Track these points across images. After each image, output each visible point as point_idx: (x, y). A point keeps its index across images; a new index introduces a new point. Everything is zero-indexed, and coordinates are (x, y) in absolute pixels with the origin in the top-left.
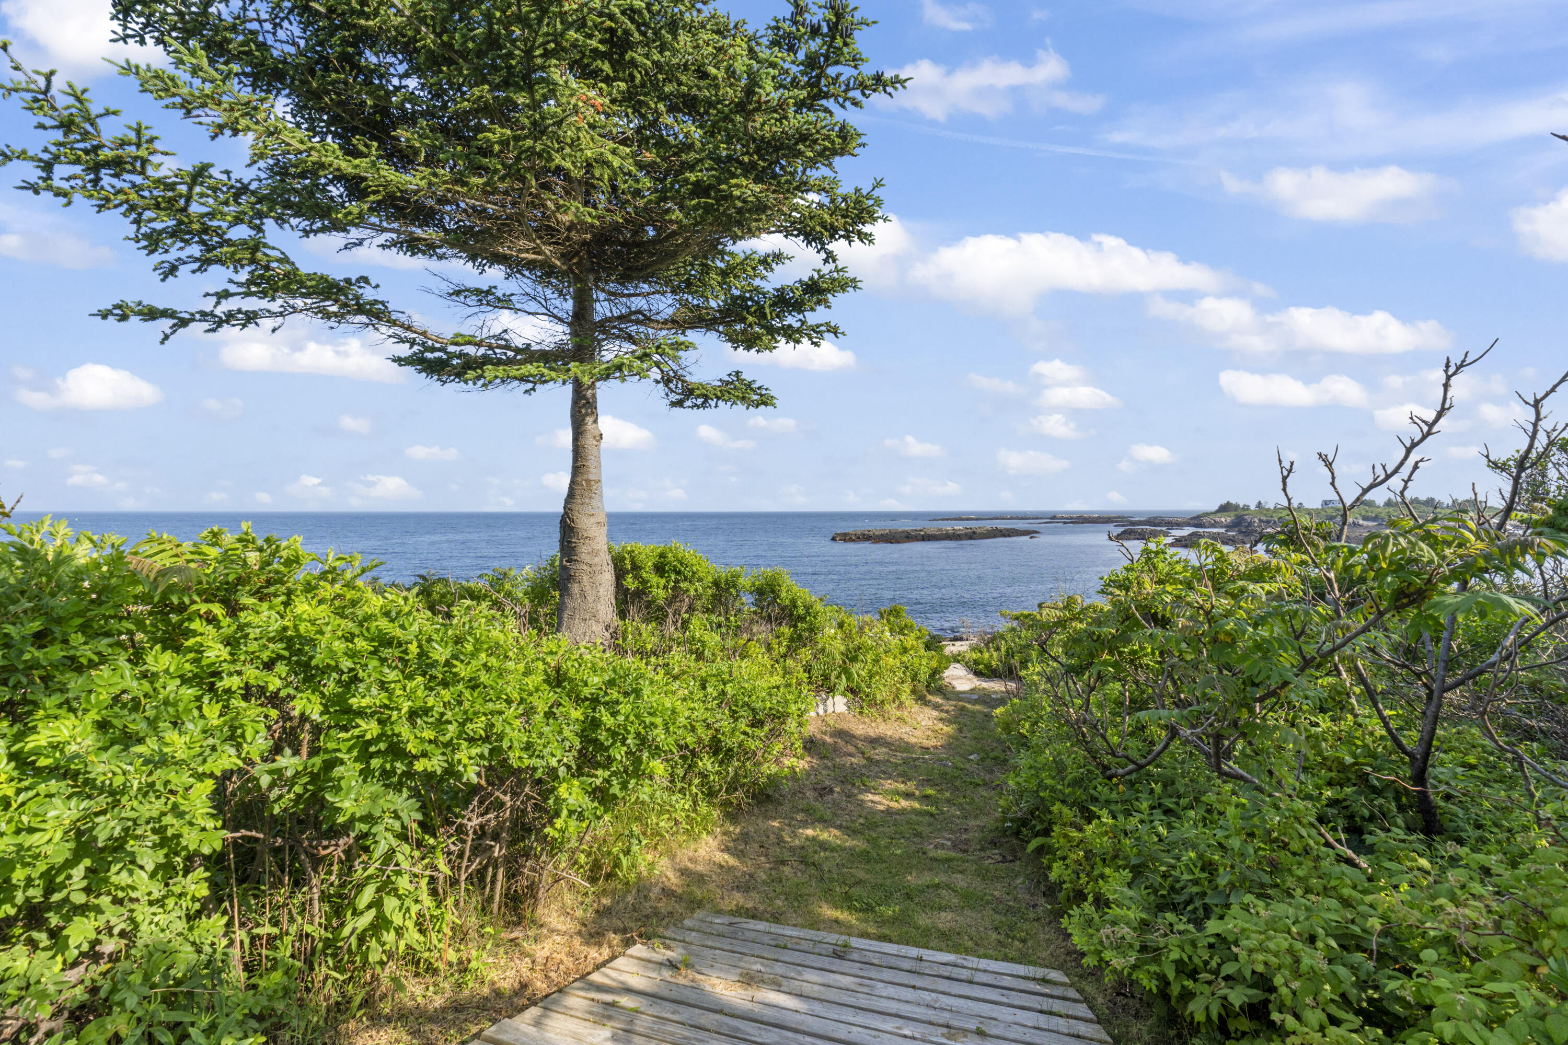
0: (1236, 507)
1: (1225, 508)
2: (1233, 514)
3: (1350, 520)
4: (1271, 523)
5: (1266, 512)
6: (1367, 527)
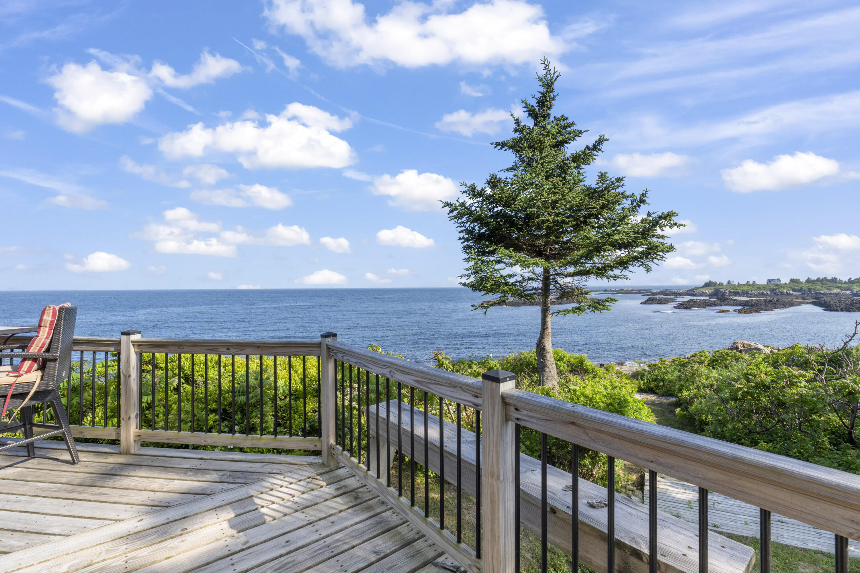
0: (715, 284)
1: (708, 285)
2: (713, 288)
3: (785, 291)
4: (736, 294)
5: (732, 287)
6: (795, 295)
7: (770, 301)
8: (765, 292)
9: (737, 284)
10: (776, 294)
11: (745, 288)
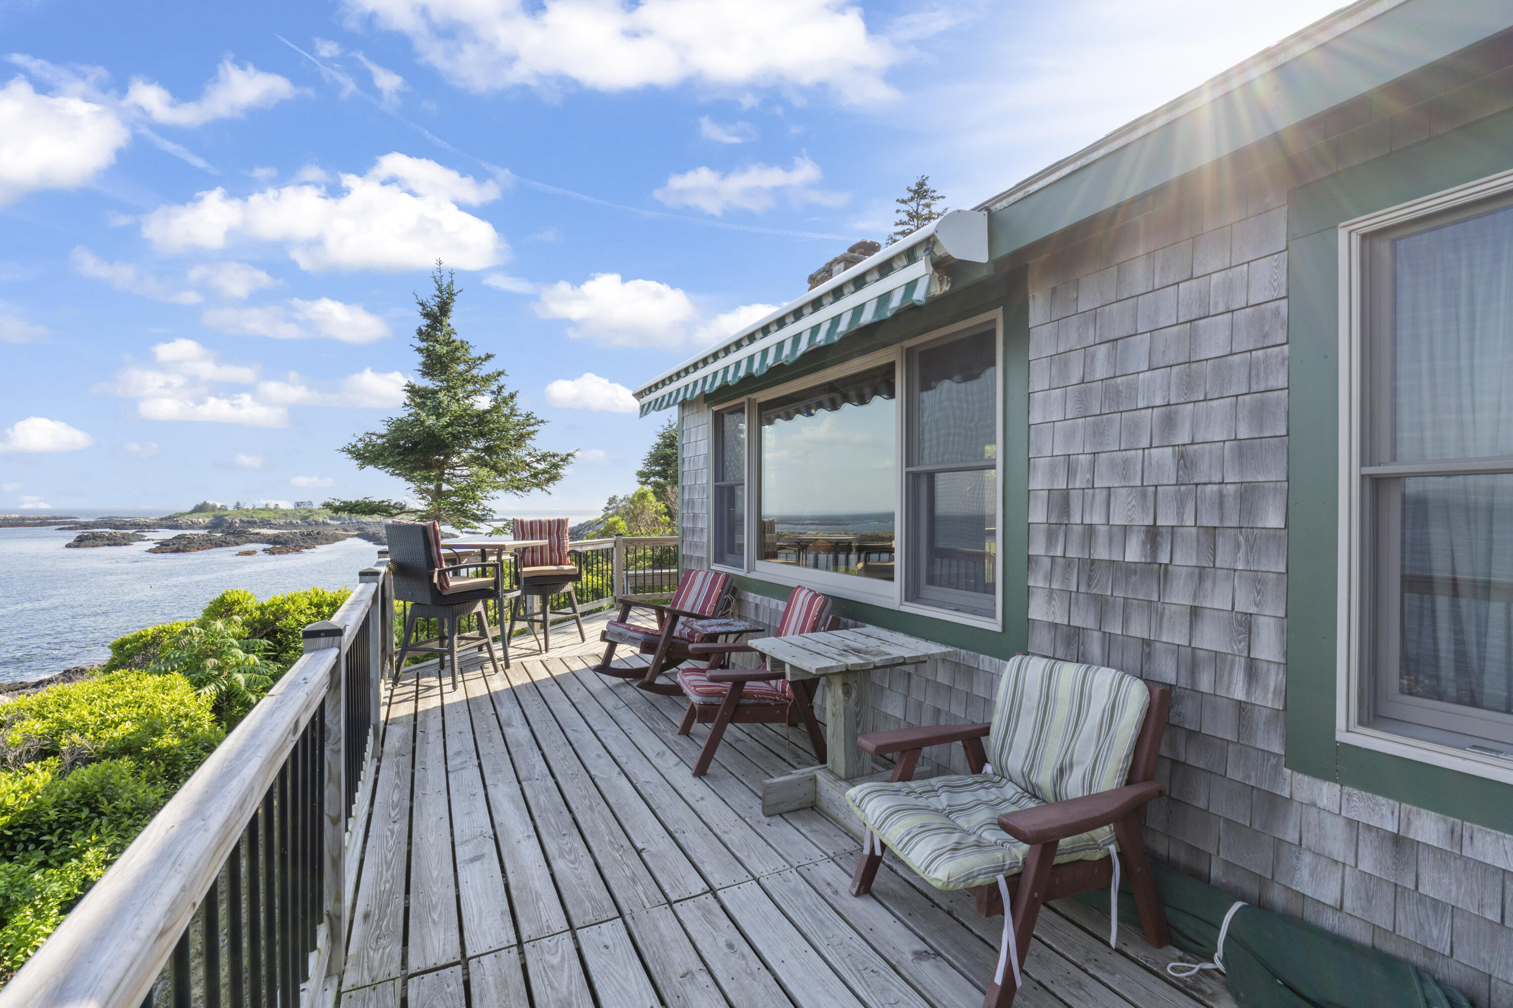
0: (214, 508)
1: (201, 508)
2: (211, 514)
3: (321, 520)
4: (252, 523)
5: (245, 513)
6: (333, 525)
7: (309, 534)
8: (294, 522)
9: (251, 508)
10: (310, 524)
11: (265, 515)
